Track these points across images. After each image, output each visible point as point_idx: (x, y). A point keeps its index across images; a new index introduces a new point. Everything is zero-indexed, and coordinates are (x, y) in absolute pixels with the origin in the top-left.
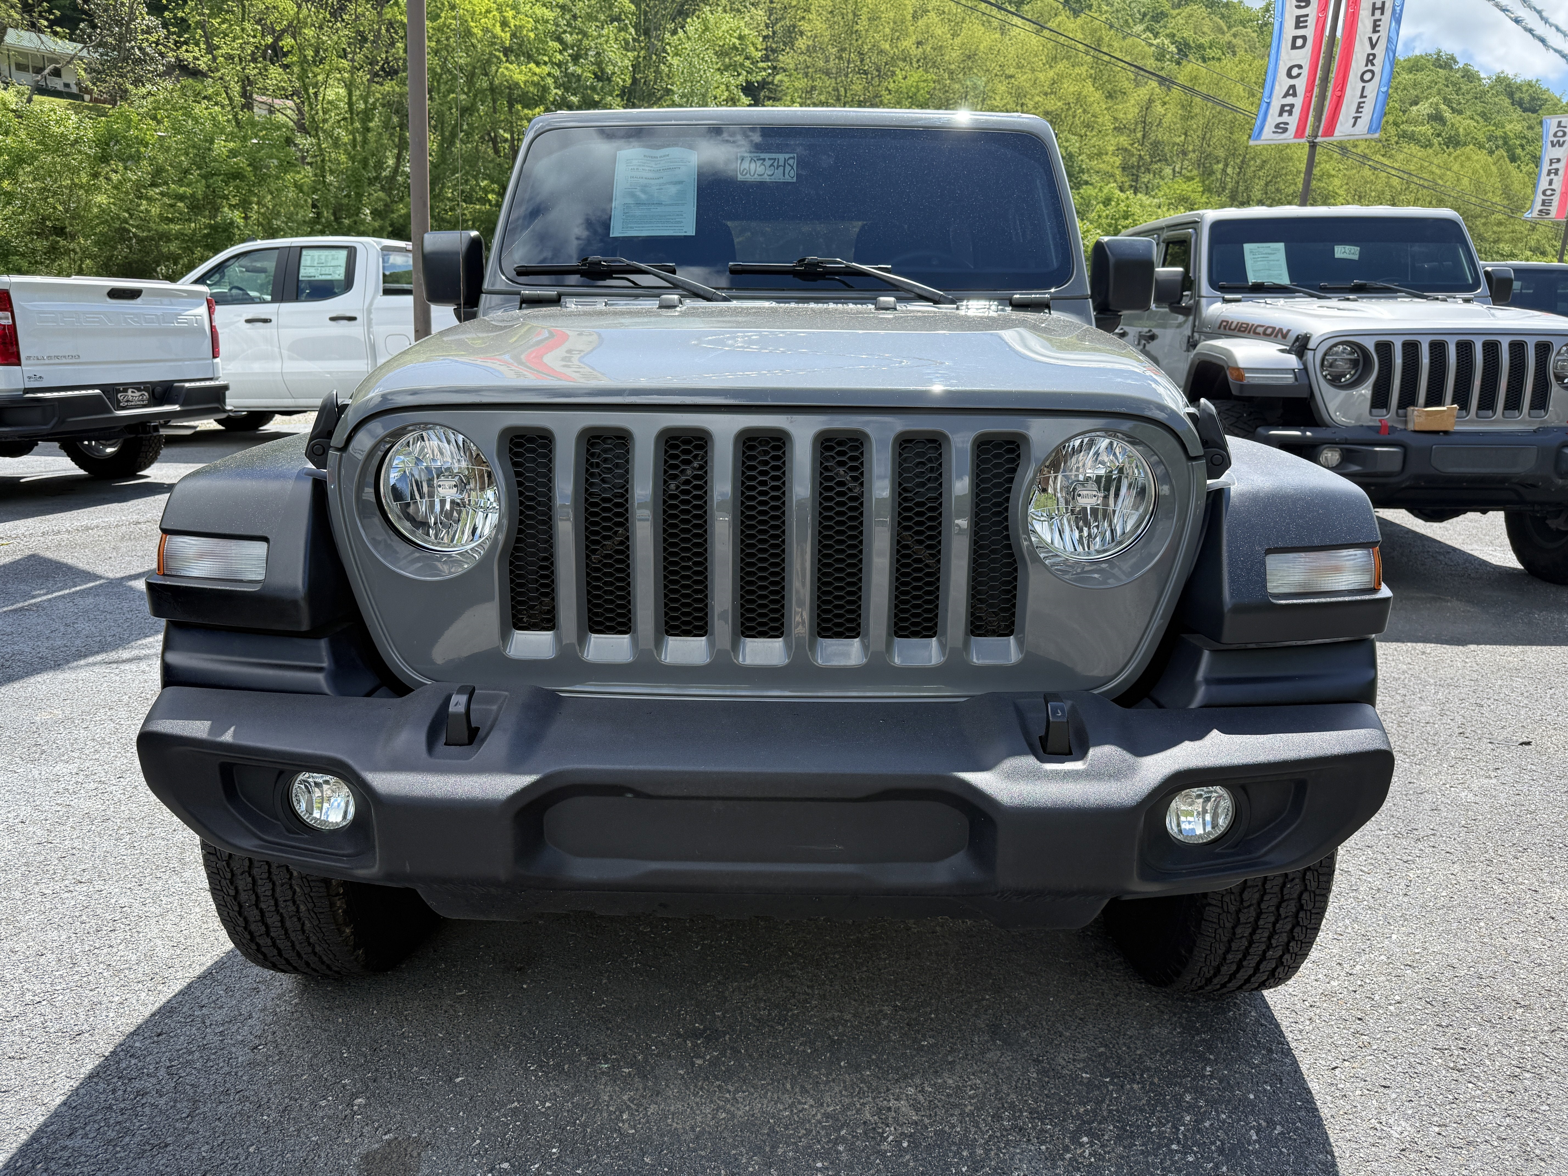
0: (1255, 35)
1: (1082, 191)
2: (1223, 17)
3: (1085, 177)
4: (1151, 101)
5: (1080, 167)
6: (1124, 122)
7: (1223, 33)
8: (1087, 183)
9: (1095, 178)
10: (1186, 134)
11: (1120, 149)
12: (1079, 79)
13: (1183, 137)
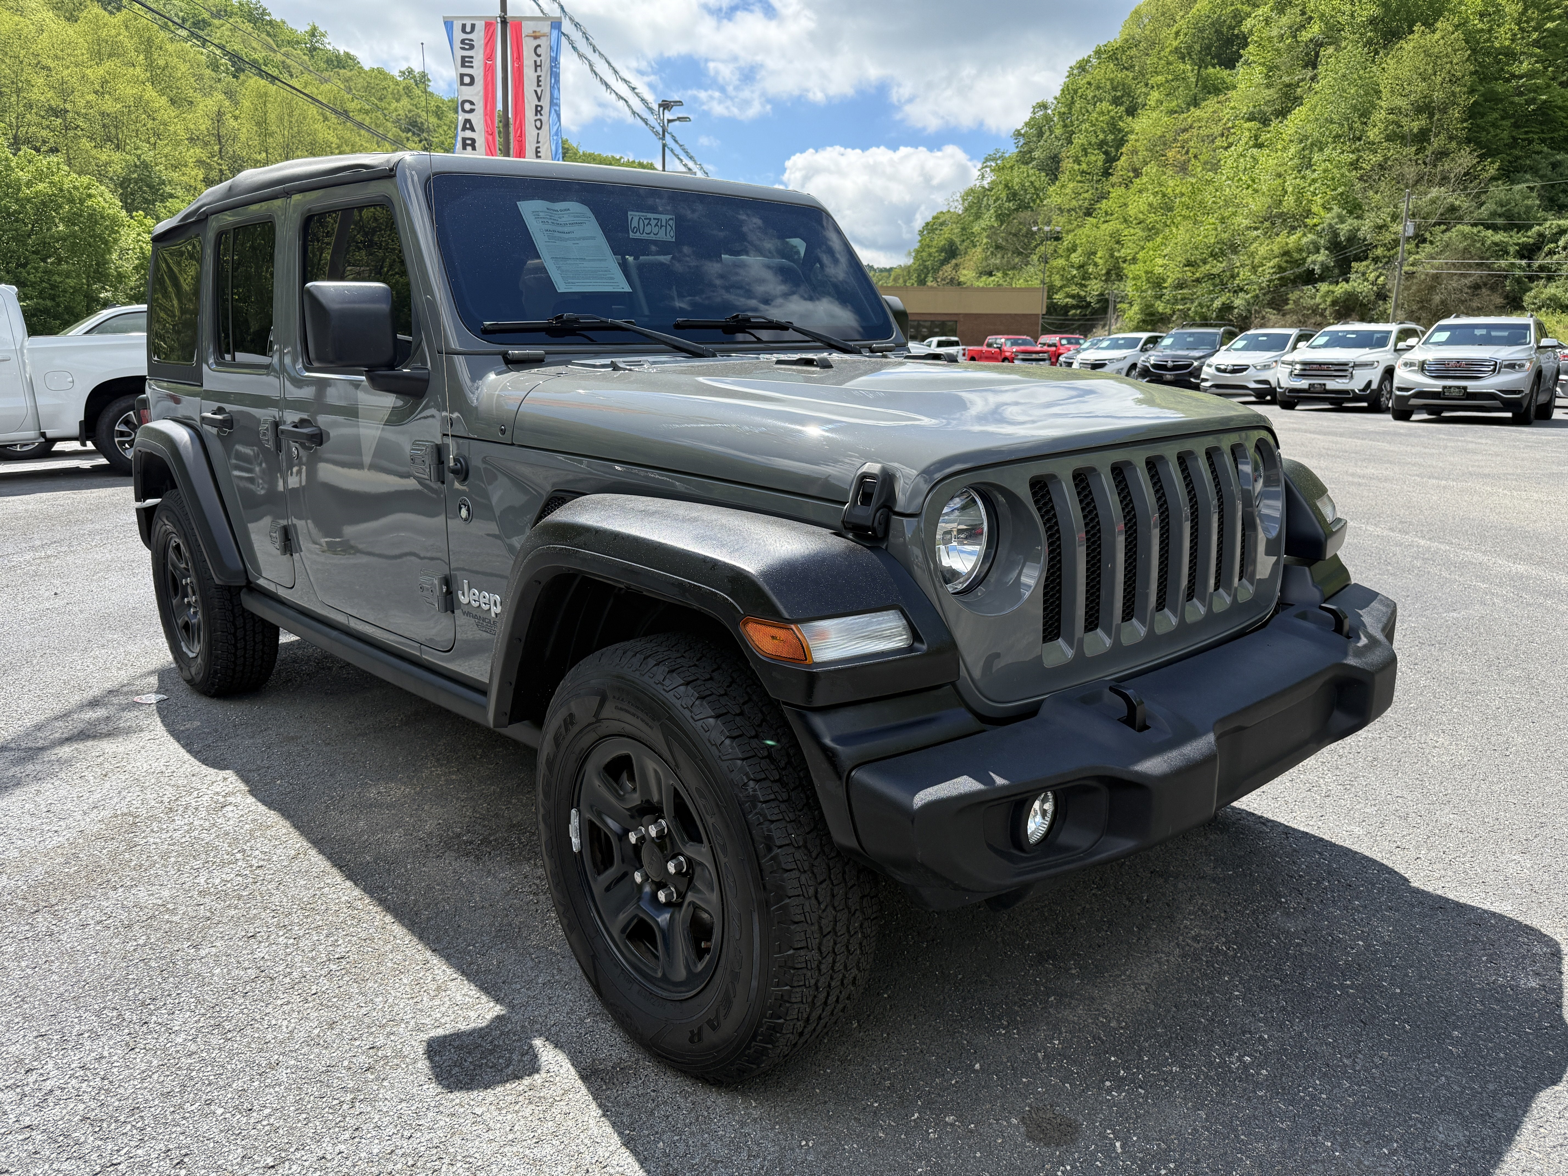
0: (306, 58)
1: (168, 204)
2: (269, 34)
3: (168, 189)
4: (220, 114)
5: (160, 178)
6: (197, 133)
7: (275, 51)
8: (171, 196)
9: (180, 192)
10: (267, 152)
11: (200, 163)
12: (135, 81)
13: (264, 155)
